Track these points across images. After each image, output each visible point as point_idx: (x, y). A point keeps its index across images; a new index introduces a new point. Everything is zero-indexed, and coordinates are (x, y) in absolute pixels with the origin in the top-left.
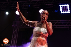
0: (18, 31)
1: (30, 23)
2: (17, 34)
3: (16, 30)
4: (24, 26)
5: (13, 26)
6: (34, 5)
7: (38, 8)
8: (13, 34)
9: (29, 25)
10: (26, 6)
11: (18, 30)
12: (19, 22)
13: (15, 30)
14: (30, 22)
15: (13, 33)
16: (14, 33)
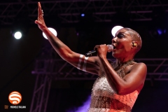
0: (49, 89)
1: (83, 63)
2: (45, 97)
3: (42, 86)
4: (68, 74)
5: (33, 72)
6: (97, 13)
7: (110, 21)
8: (34, 95)
9: (81, 67)
10: (74, 14)
11: (50, 86)
12: (51, 62)
13: (39, 86)
14: (83, 59)
15: (35, 92)
16: (37, 94)
